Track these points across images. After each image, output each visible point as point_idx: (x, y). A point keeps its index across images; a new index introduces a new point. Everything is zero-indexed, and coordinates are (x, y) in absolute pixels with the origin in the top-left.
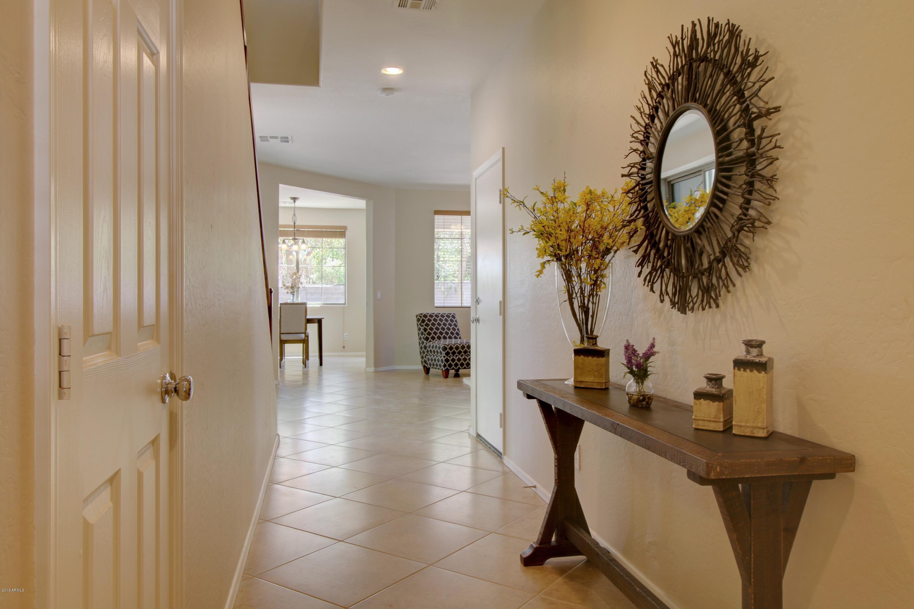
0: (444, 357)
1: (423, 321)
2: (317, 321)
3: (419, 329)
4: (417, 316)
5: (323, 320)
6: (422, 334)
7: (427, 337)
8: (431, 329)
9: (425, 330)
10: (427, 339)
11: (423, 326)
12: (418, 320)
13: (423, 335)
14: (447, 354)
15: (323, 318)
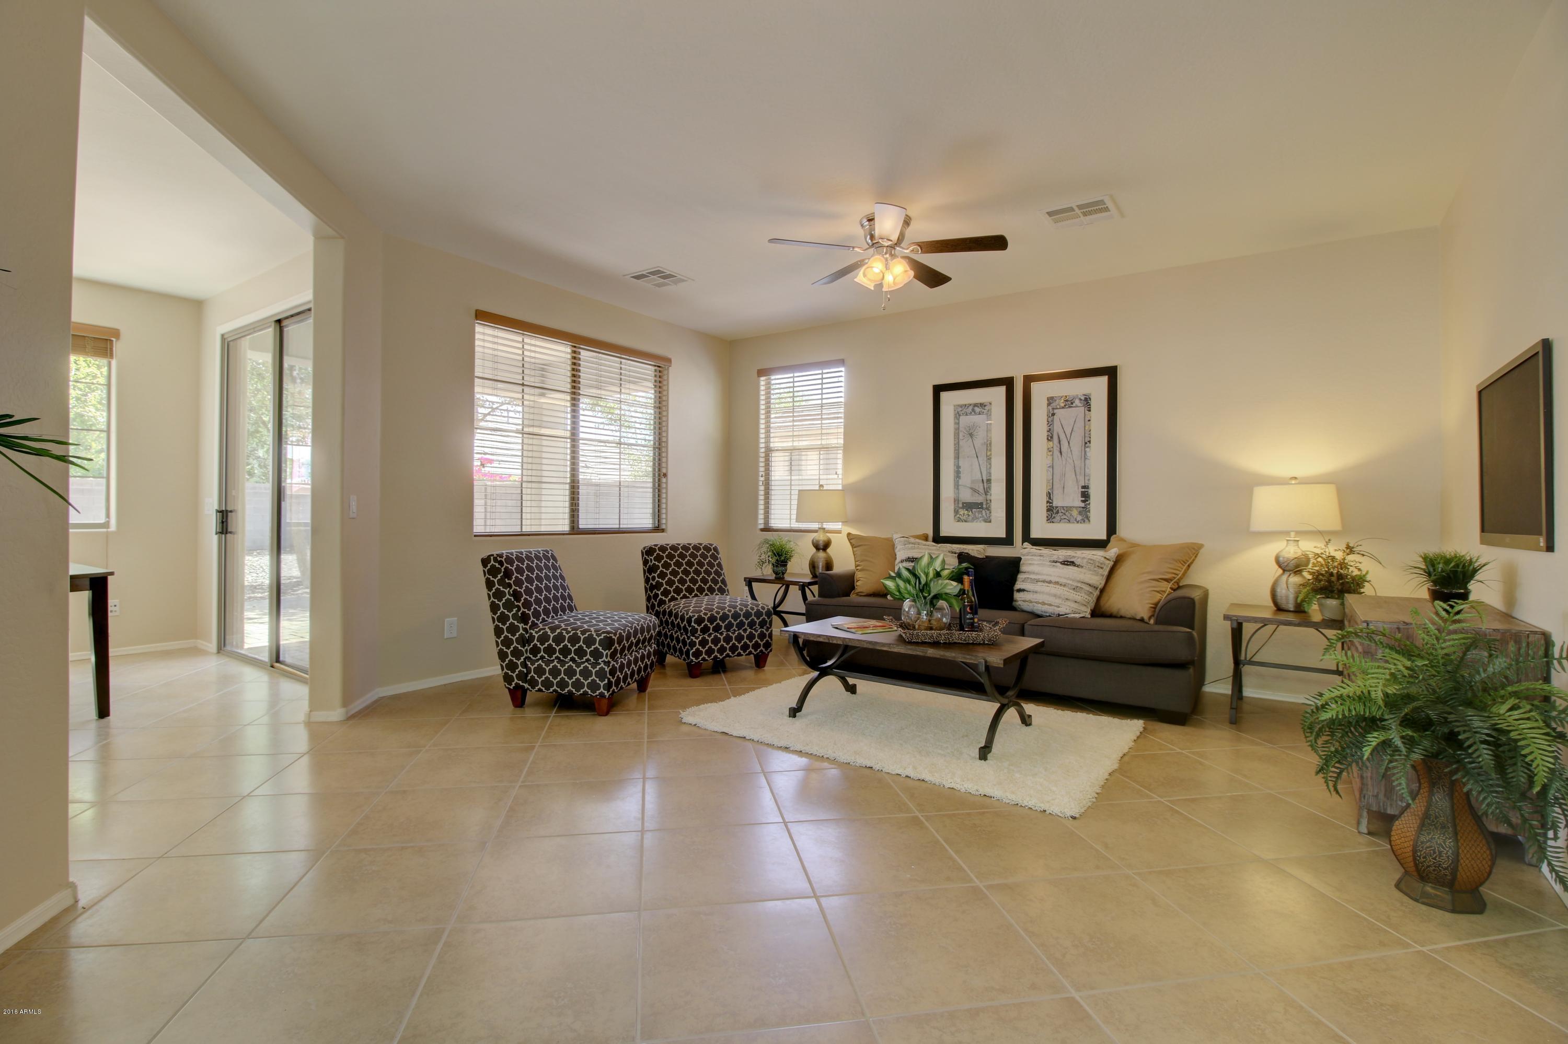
2: (87, 582)
5: (110, 578)
7: (523, 613)
13: (515, 610)
15: (112, 574)
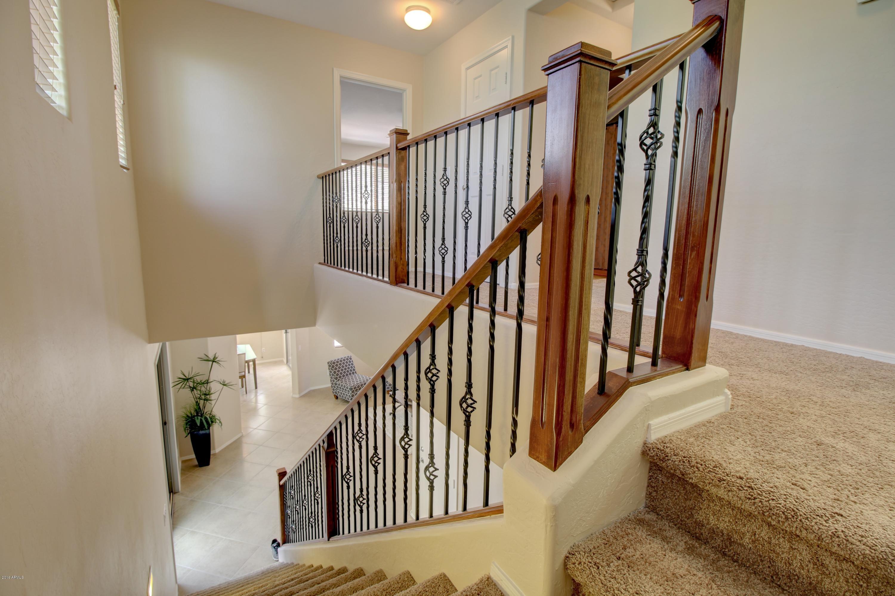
0: (351, 394)
1: (333, 367)
3: (331, 372)
4: (328, 363)
6: (333, 375)
8: (338, 371)
9: (335, 372)
10: (336, 379)
11: (333, 370)
12: (330, 366)
14: (353, 392)
